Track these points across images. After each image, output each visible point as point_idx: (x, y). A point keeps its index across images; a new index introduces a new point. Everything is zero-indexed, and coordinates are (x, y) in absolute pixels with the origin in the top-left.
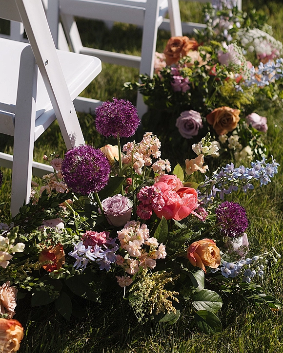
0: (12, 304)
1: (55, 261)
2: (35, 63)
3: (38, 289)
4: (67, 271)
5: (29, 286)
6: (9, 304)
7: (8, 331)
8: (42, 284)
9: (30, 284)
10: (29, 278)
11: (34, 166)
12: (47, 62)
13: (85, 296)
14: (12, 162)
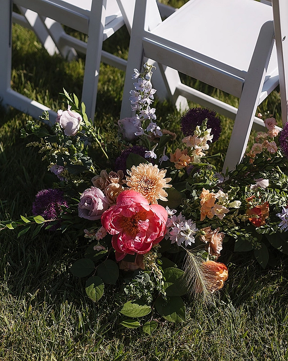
0: (219, 247)
1: (260, 216)
2: (273, 38)
3: (243, 238)
4: (272, 228)
5: (236, 234)
6: (218, 247)
7: (218, 273)
8: (247, 235)
9: (237, 233)
10: (237, 228)
11: (255, 122)
12: (284, 38)
13: (281, 249)
14: (236, 115)
